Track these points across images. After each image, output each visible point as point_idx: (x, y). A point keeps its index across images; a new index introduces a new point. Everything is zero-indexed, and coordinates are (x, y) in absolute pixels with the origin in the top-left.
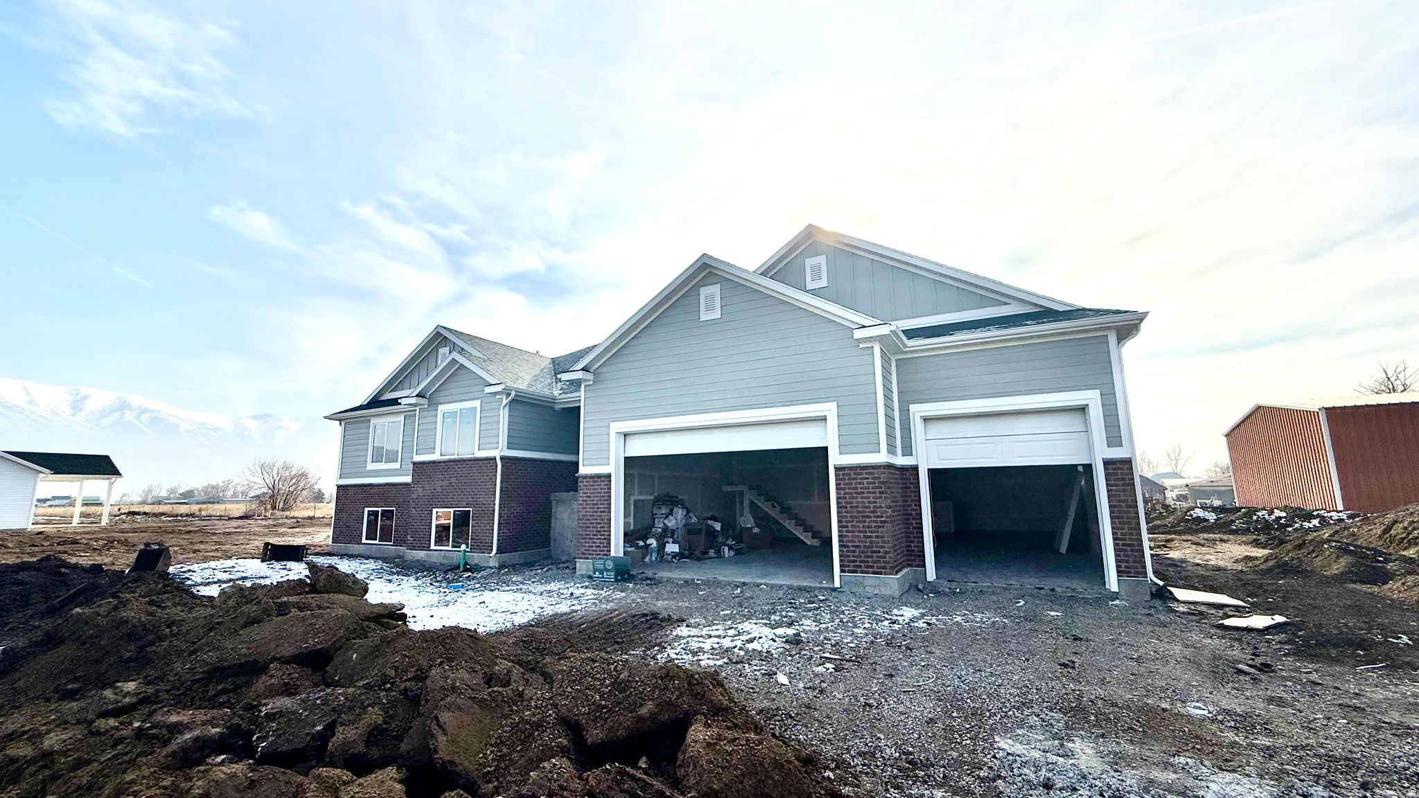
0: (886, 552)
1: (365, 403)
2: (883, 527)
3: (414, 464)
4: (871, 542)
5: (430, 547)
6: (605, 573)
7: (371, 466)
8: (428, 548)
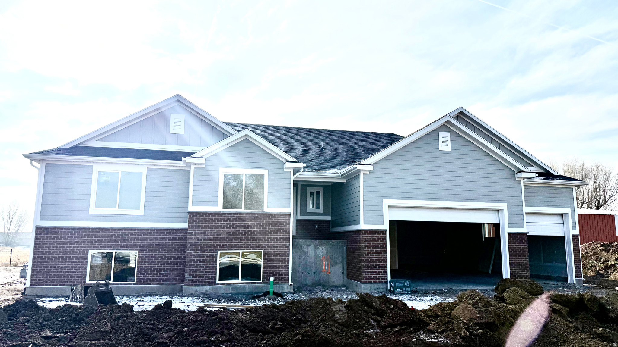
0: (527, 271)
1: (68, 147)
2: (526, 261)
3: (190, 213)
4: (521, 267)
5: (216, 282)
6: (404, 289)
7: (93, 210)
8: (214, 282)
